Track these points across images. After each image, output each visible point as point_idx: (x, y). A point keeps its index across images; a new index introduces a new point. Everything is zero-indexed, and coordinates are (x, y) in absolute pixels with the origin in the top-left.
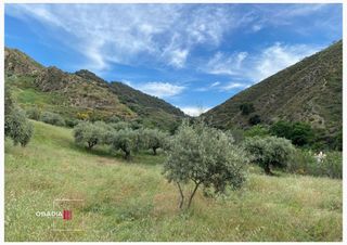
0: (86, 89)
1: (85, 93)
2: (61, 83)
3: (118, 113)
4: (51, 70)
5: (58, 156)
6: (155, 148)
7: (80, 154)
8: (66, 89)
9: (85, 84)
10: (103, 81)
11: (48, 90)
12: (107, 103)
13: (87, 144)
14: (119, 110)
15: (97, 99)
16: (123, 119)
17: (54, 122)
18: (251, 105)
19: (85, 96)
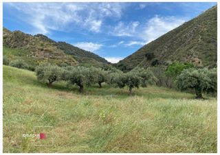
0: (42, 45)
1: (41, 48)
2: (25, 42)
3: (66, 61)
6: (100, 83)
7: (42, 89)
8: (28, 46)
9: (41, 42)
10: (53, 41)
11: (15, 47)
12: (57, 54)
13: (48, 81)
14: (66, 58)
15: (50, 52)
16: (70, 65)
17: (20, 66)
18: (153, 54)
19: (42, 50)
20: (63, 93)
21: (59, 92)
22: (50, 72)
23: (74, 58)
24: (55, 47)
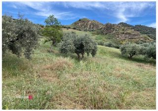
0: (123, 30)
1: (123, 32)
2: (112, 30)
3: (142, 39)
4: (107, 25)
5: (113, 62)
7: (125, 61)
8: (114, 32)
9: (123, 28)
10: (131, 26)
11: (106, 34)
12: (134, 35)
13: (129, 55)
14: (142, 37)
15: (129, 34)
16: (145, 42)
17: (110, 46)
20: (141, 64)
21: (138, 64)
22: (131, 49)
23: (149, 36)
24: (133, 30)
